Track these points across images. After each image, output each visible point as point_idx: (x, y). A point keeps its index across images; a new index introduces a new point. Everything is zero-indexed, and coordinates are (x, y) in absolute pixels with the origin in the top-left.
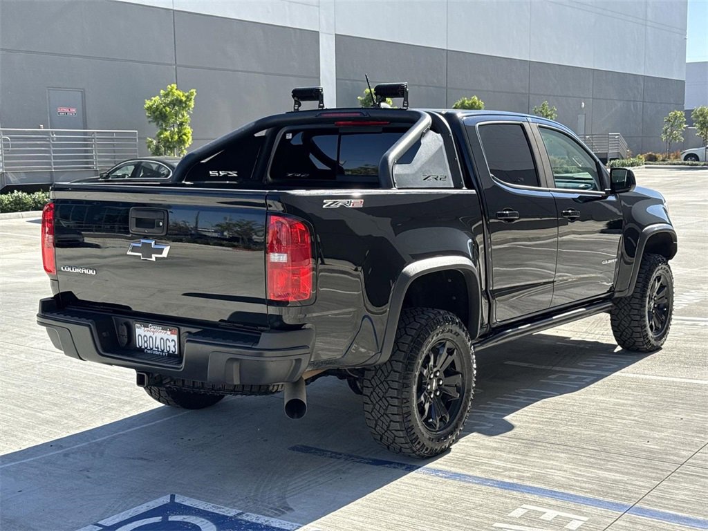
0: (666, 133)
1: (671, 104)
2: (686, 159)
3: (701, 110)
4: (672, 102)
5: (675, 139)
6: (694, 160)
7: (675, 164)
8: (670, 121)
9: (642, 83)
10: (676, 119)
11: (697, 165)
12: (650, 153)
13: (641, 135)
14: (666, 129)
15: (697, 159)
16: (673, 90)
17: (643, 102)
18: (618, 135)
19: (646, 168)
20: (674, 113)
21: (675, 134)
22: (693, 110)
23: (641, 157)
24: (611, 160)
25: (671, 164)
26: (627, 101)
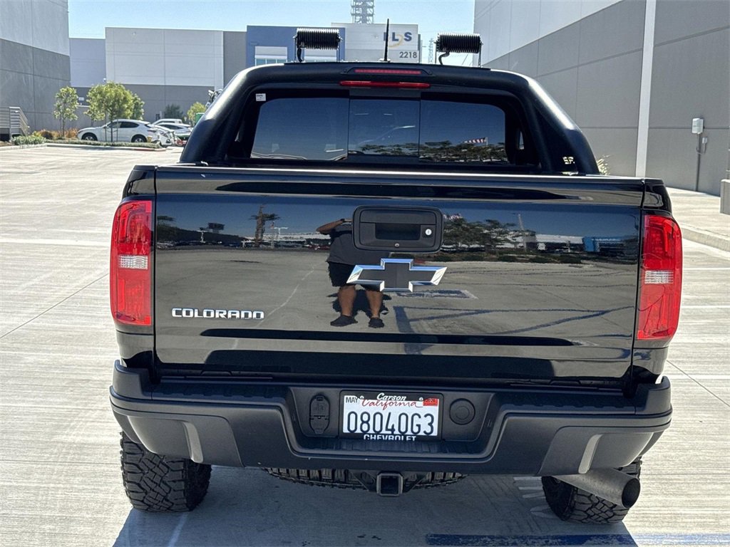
0: (59, 110)
1: (59, 79)
2: (83, 138)
3: (99, 88)
4: (60, 77)
5: (69, 116)
6: (92, 140)
7: (76, 143)
8: (62, 98)
9: (31, 55)
10: (68, 96)
11: (100, 145)
12: (45, 130)
13: (34, 111)
14: (59, 106)
15: (95, 138)
16: (59, 64)
17: (33, 75)
18: (18, 109)
19: (48, 146)
20: (66, 90)
21: (68, 112)
22: (90, 88)
23: (37, 134)
24: (14, 136)
25: (72, 143)
26: (19, 73)
